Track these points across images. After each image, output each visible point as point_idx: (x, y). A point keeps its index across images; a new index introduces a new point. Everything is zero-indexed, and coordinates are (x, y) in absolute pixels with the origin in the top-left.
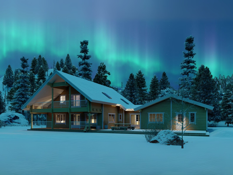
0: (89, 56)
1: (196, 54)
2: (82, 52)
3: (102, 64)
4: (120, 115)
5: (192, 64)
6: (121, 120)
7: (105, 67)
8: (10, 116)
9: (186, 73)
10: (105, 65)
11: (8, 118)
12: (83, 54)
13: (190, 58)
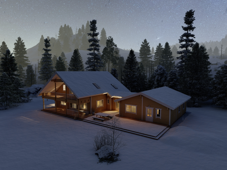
0: (97, 33)
1: (195, 28)
2: (91, 30)
3: (110, 38)
4: (108, 100)
5: (190, 38)
6: (109, 104)
7: (113, 39)
8: (37, 88)
9: (186, 46)
10: (112, 38)
11: (35, 90)
12: (92, 32)
13: (190, 31)
